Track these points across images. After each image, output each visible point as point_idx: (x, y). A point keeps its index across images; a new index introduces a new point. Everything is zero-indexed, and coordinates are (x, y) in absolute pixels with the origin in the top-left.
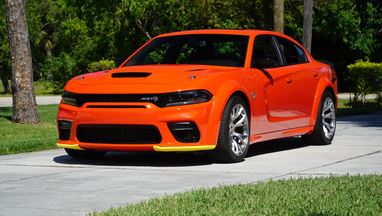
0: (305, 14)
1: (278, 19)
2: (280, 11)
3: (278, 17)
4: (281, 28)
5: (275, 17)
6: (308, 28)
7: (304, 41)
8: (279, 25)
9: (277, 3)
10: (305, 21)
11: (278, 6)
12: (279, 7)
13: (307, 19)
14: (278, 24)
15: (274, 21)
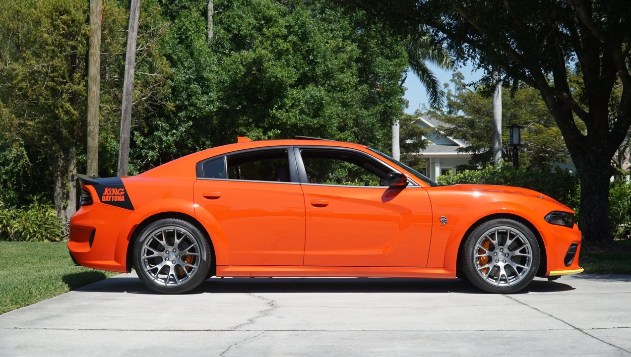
0: (122, 138)
1: (93, 142)
2: (95, 132)
3: (93, 139)
4: (96, 153)
5: (89, 139)
6: (125, 153)
7: (121, 168)
8: (94, 149)
9: (92, 124)
10: (122, 145)
11: (93, 127)
12: (94, 129)
13: (124, 143)
14: (93, 147)
15: (88, 144)
